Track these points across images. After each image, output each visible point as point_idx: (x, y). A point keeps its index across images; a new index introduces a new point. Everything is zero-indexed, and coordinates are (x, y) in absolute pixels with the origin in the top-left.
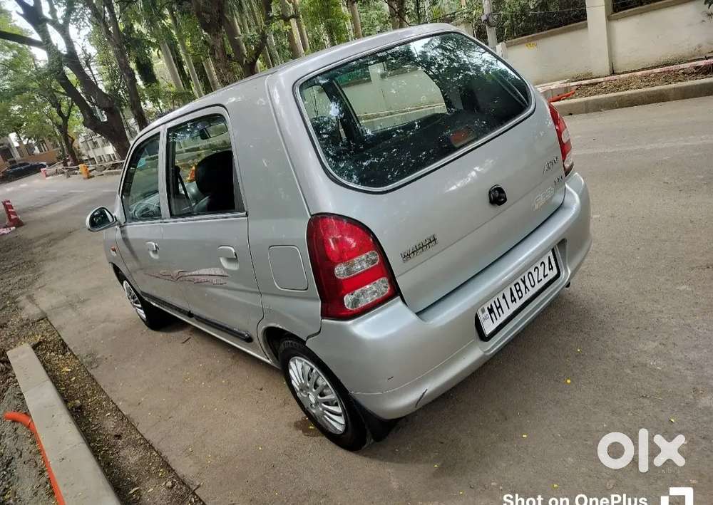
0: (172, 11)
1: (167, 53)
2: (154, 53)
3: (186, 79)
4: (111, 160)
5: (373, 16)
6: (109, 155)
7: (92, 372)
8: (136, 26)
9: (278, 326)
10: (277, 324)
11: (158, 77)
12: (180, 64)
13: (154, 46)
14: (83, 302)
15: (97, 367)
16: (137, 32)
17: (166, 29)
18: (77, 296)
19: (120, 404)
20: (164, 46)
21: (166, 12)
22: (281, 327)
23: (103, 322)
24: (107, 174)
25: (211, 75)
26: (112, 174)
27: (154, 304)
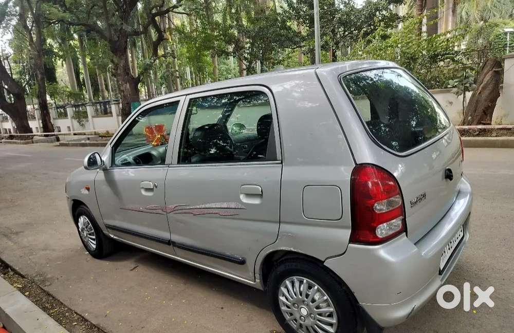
0: (80, 37)
1: (70, 65)
2: (59, 62)
3: (81, 85)
4: (6, 133)
5: (223, 68)
6: (6, 129)
7: (46, 288)
8: (49, 41)
9: (292, 249)
10: (291, 247)
11: (58, 80)
12: (78, 74)
13: (61, 57)
14: (17, 233)
15: (50, 285)
16: (48, 45)
17: (72, 47)
18: (8, 228)
19: (86, 315)
20: (69, 59)
21: (76, 36)
22: (293, 250)
23: (43, 250)
24: (5, 142)
25: (102, 85)
26: (10, 143)
27: (112, 236)
